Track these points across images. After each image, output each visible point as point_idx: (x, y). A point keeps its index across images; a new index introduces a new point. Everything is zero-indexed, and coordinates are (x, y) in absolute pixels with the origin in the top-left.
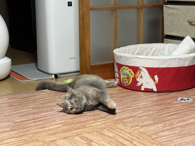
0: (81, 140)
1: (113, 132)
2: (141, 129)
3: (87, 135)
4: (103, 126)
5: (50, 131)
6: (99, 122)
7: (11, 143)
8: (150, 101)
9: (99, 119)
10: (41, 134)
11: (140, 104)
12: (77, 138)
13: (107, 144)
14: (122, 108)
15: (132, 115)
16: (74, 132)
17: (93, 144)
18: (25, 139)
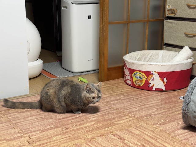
0: (115, 137)
1: (138, 130)
2: (160, 127)
3: (118, 133)
4: (129, 124)
5: (88, 129)
6: (124, 119)
7: (59, 141)
8: (159, 100)
9: (123, 117)
10: (80, 131)
11: (152, 102)
12: (111, 136)
13: (137, 142)
14: (139, 106)
15: (149, 113)
16: (107, 130)
17: (126, 141)
18: (69, 137)
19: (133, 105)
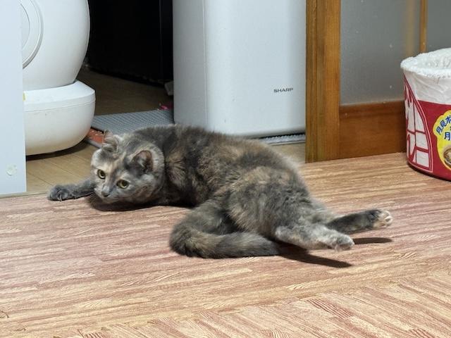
0: (315, 309)
1: (416, 292)
3: (334, 298)
4: (385, 275)
5: (217, 285)
6: (369, 264)
7: (96, 312)
9: (369, 256)
10: (188, 291)
12: (302, 305)
13: (400, 323)
14: (444, 230)
16: (292, 289)
17: (354, 320)
18: (139, 303)
19: (419, 227)
